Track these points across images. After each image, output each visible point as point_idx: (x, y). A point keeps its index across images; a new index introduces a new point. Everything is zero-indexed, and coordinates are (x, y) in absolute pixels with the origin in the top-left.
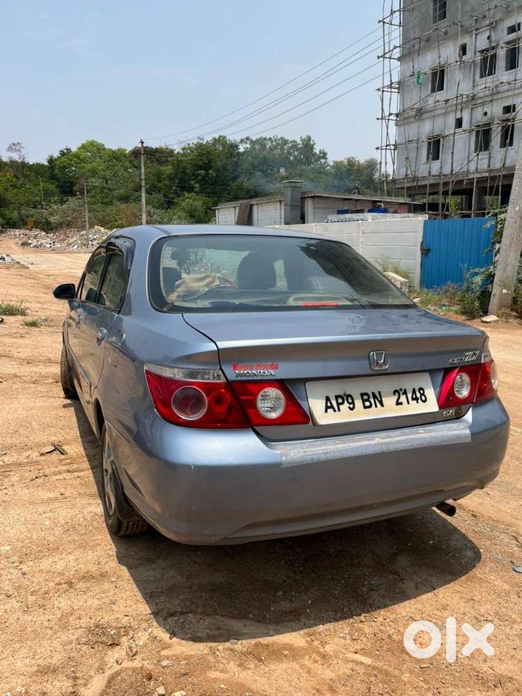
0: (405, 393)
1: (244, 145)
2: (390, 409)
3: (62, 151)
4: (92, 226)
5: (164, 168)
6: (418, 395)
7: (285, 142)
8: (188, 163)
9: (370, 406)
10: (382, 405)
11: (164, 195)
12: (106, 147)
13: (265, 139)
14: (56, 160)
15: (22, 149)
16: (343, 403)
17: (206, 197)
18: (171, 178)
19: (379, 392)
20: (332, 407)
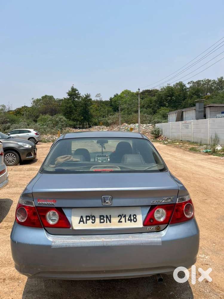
0: (125, 216)
1: (190, 85)
2: (114, 224)
3: (115, 95)
4: (122, 123)
5: (153, 98)
6: (132, 218)
7: (209, 81)
8: (163, 95)
9: (103, 222)
10: (110, 222)
11: (152, 109)
12: (132, 91)
13: (200, 81)
14: (112, 99)
15: (101, 96)
16: (89, 220)
17: (171, 108)
18: (156, 102)
19: (110, 216)
20: (83, 221)
